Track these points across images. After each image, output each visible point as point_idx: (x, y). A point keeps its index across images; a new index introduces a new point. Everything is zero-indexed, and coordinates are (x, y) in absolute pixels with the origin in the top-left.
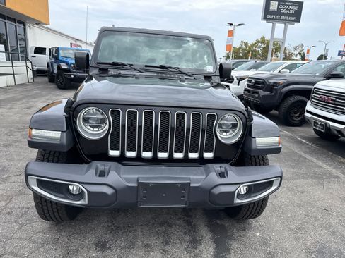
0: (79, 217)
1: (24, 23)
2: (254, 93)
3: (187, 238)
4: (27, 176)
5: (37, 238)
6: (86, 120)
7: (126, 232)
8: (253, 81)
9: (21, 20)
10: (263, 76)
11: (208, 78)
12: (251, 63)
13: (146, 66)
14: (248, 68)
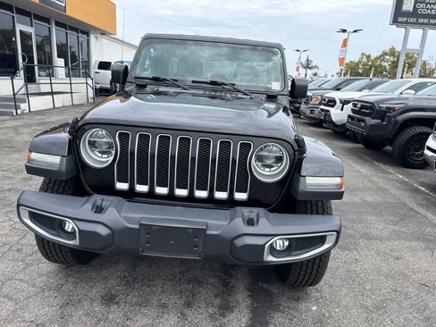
0: (93, 263)
1: (87, 34)
2: (359, 120)
3: (217, 302)
4: (19, 205)
5: (40, 281)
6: (92, 144)
7: (143, 285)
8: (359, 106)
9: (84, 30)
10: (371, 99)
11: (272, 97)
12: (364, 82)
13: (193, 82)
14: (359, 88)
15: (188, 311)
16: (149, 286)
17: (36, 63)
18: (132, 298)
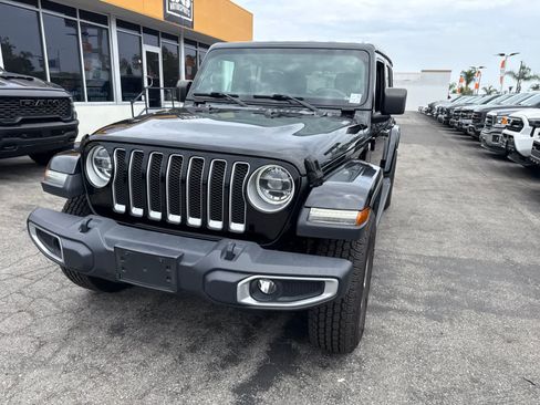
3: (226, 351)
4: (29, 221)
7: (158, 322)
11: (347, 113)
13: (256, 97)
15: (188, 356)
16: (162, 324)
17: (162, 85)
18: (139, 333)
